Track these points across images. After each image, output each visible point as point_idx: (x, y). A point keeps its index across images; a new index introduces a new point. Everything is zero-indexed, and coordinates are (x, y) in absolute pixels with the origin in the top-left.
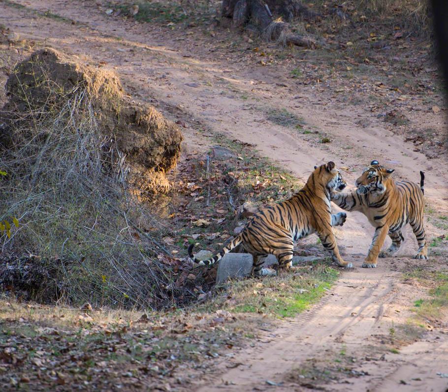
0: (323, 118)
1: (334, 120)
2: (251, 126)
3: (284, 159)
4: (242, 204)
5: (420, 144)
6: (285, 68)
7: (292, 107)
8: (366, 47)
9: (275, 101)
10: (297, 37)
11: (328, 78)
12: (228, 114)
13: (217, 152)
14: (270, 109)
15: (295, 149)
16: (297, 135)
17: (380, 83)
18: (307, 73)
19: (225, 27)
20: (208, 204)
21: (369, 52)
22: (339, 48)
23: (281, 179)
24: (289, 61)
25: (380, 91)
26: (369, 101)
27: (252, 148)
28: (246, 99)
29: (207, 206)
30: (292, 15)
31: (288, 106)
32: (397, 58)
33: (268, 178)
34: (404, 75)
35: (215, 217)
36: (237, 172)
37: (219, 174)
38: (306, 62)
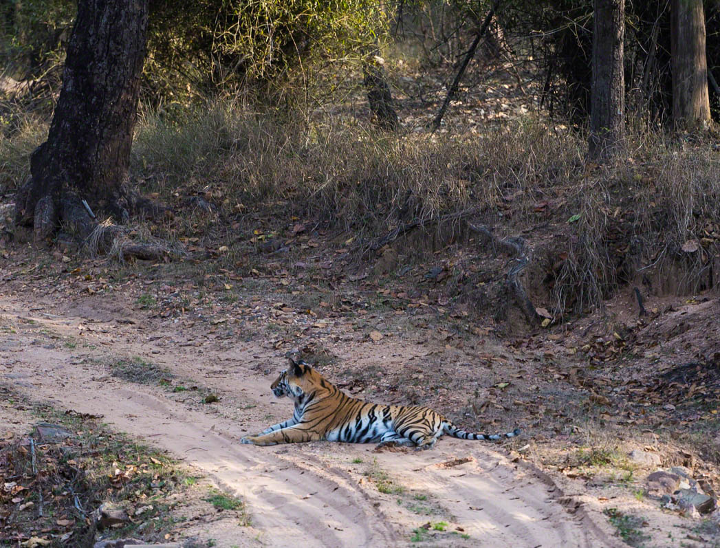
0: (199, 366)
1: (217, 368)
2: (89, 388)
3: (151, 433)
4: (97, 508)
5: (360, 391)
6: (128, 296)
7: (147, 355)
8: (249, 251)
9: (119, 348)
10: (140, 245)
11: (197, 304)
12: (49, 374)
13: (45, 432)
14: (114, 360)
15: (165, 416)
16: (164, 395)
17: (281, 304)
18: (163, 299)
19: (23, 242)
20: (41, 514)
21: (256, 259)
22: (208, 257)
23: (153, 462)
24: (132, 283)
25: (283, 316)
26: (269, 334)
27: (97, 421)
28: (74, 347)
29: (41, 516)
30: (127, 213)
31: (141, 352)
32: (302, 264)
33: (132, 464)
34: (316, 289)
35: (56, 532)
36: (81, 459)
37: (53, 465)
38: (159, 283)
